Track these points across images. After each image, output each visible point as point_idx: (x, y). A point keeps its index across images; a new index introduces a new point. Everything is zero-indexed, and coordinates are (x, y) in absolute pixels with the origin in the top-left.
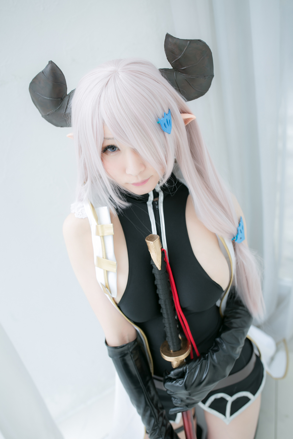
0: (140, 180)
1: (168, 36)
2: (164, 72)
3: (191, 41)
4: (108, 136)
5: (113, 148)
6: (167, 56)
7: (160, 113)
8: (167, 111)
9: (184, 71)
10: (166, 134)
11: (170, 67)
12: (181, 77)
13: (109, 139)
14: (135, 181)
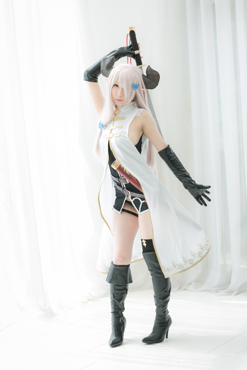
0: (119, 99)
1: (149, 66)
2: (143, 75)
3: (155, 71)
4: (117, 81)
5: (117, 86)
6: (146, 71)
7: (135, 83)
8: (137, 84)
9: (149, 78)
10: (134, 90)
11: (146, 75)
12: (148, 80)
13: (117, 82)
14: (117, 98)
